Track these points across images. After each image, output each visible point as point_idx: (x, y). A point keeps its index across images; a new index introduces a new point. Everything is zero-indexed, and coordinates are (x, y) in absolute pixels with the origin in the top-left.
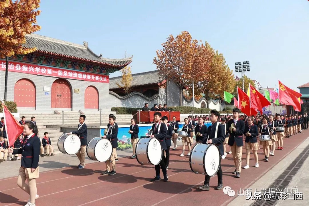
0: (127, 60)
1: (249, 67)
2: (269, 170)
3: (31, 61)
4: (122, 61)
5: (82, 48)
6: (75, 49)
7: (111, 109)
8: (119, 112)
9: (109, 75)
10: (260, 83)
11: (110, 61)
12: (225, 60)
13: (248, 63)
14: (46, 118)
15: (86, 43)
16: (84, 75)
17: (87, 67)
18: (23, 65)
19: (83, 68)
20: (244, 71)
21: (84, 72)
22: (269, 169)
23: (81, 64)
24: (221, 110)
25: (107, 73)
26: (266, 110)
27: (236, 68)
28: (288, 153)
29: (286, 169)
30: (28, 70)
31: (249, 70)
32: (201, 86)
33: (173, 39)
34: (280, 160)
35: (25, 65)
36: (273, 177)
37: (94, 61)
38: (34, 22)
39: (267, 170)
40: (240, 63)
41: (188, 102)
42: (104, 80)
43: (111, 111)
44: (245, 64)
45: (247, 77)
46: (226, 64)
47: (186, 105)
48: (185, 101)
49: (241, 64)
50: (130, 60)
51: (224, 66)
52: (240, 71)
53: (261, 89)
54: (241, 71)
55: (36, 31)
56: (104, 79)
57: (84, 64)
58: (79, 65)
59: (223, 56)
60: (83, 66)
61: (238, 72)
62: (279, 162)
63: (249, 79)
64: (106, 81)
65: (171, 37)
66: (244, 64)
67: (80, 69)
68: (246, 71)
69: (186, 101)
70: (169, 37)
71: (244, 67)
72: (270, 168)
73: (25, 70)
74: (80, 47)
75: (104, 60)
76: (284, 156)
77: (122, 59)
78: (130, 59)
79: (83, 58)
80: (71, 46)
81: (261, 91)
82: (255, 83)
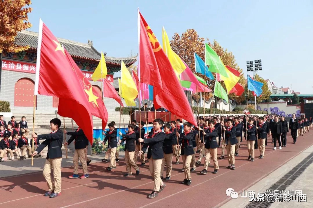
0: (132, 59)
1: (261, 66)
2: (264, 178)
3: (32, 60)
4: (127, 60)
5: (86, 47)
6: (78, 48)
7: (116, 109)
8: (123, 112)
9: (114, 74)
10: (274, 83)
11: (114, 60)
12: (235, 59)
13: (260, 61)
14: (42, 118)
15: (91, 42)
16: (87, 74)
17: (90, 66)
18: (24, 65)
19: (86, 67)
20: (256, 70)
21: (87, 71)
22: (264, 176)
23: (84, 63)
24: (231, 110)
25: (111, 73)
26: (279, 110)
27: (247, 67)
28: (292, 158)
29: (283, 177)
30: (29, 69)
31: (261, 69)
32: (209, 86)
33: (179, 37)
34: (280, 165)
35: (25, 64)
36: (265, 187)
37: (97, 60)
38: (26, 19)
39: (261, 178)
40: (251, 62)
41: (196, 102)
42: (108, 80)
43: (116, 111)
44: (257, 62)
45: (259, 76)
46: (235, 63)
47: (194, 105)
48: (193, 101)
49: (253, 63)
50: (135, 59)
51: (233, 64)
52: (251, 70)
53: (275, 89)
54: (253, 70)
55: (26, 29)
56: (108, 78)
57: (87, 63)
58: (82, 64)
59: (233, 54)
60: (86, 66)
61: (249, 71)
62: (278, 168)
63: (261, 78)
64: (110, 80)
65: (176, 35)
66: (255, 63)
67: (83, 68)
68: (258, 70)
69: (195, 101)
70: (174, 36)
71: (256, 66)
72: (266, 175)
73: (26, 70)
74: (85, 45)
75: (109, 59)
76: (286, 161)
77: (127, 58)
78: (135, 57)
79: (85, 57)
80: (75, 44)
81: (274, 90)
82: (268, 83)
